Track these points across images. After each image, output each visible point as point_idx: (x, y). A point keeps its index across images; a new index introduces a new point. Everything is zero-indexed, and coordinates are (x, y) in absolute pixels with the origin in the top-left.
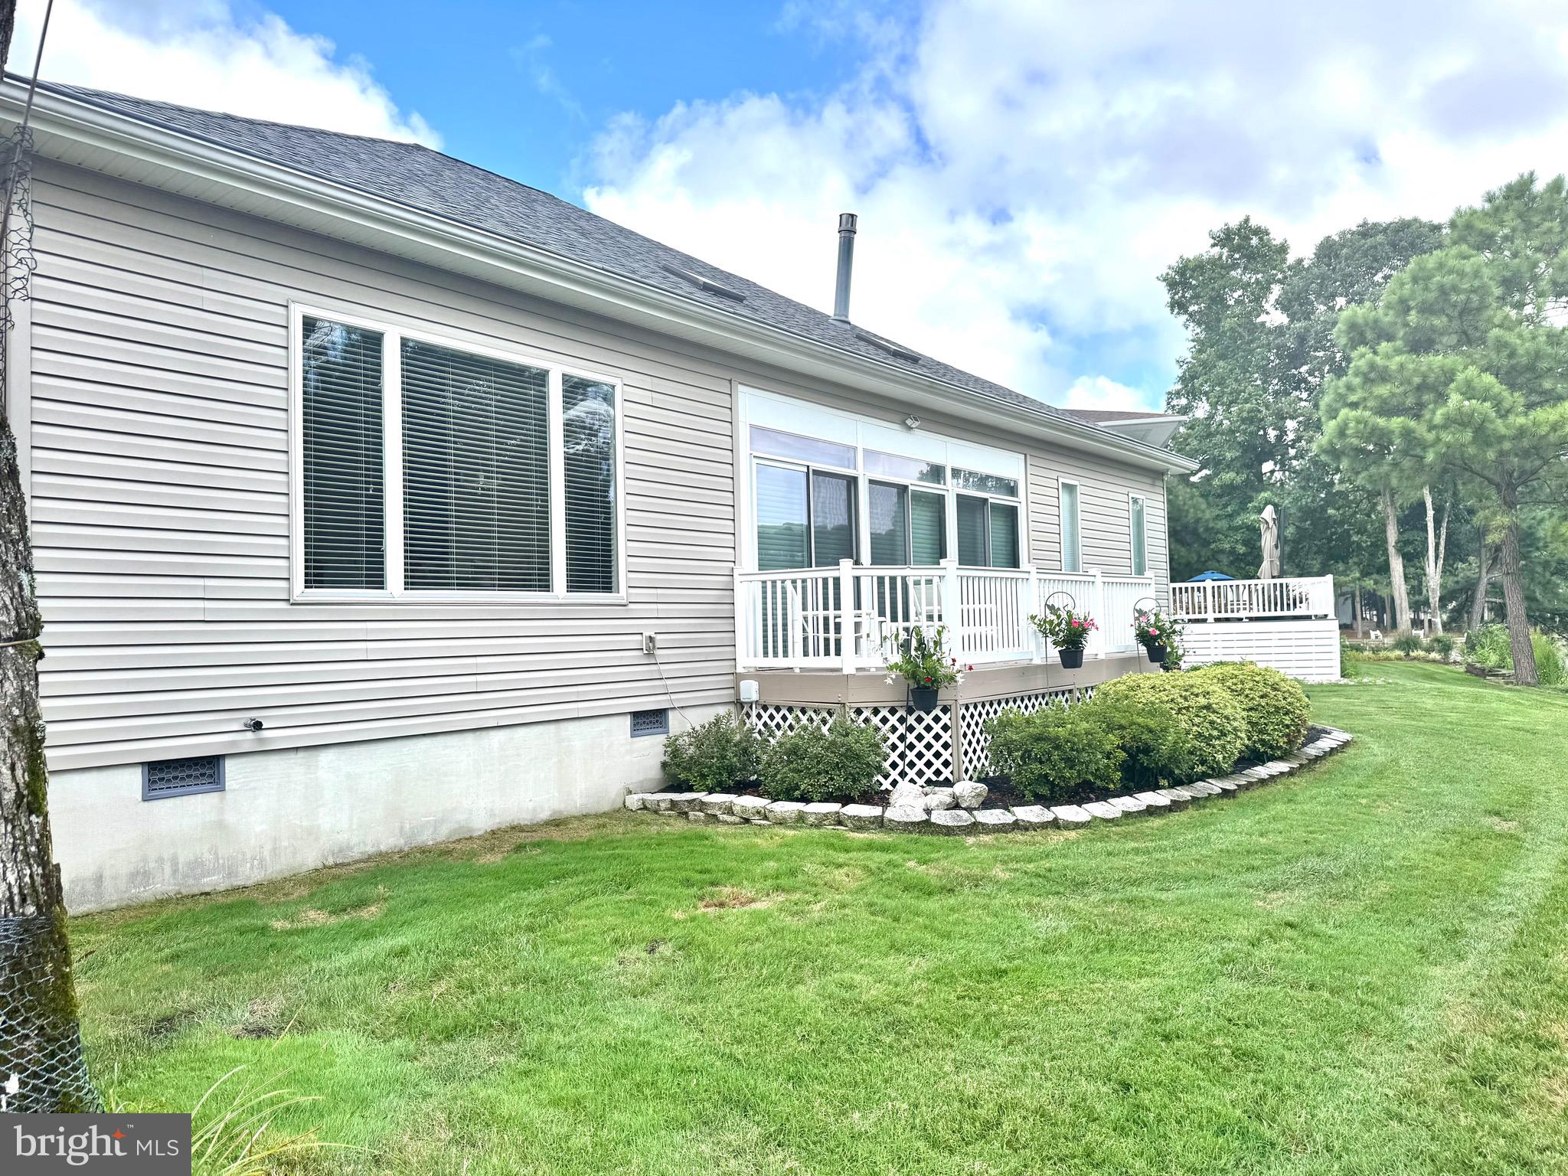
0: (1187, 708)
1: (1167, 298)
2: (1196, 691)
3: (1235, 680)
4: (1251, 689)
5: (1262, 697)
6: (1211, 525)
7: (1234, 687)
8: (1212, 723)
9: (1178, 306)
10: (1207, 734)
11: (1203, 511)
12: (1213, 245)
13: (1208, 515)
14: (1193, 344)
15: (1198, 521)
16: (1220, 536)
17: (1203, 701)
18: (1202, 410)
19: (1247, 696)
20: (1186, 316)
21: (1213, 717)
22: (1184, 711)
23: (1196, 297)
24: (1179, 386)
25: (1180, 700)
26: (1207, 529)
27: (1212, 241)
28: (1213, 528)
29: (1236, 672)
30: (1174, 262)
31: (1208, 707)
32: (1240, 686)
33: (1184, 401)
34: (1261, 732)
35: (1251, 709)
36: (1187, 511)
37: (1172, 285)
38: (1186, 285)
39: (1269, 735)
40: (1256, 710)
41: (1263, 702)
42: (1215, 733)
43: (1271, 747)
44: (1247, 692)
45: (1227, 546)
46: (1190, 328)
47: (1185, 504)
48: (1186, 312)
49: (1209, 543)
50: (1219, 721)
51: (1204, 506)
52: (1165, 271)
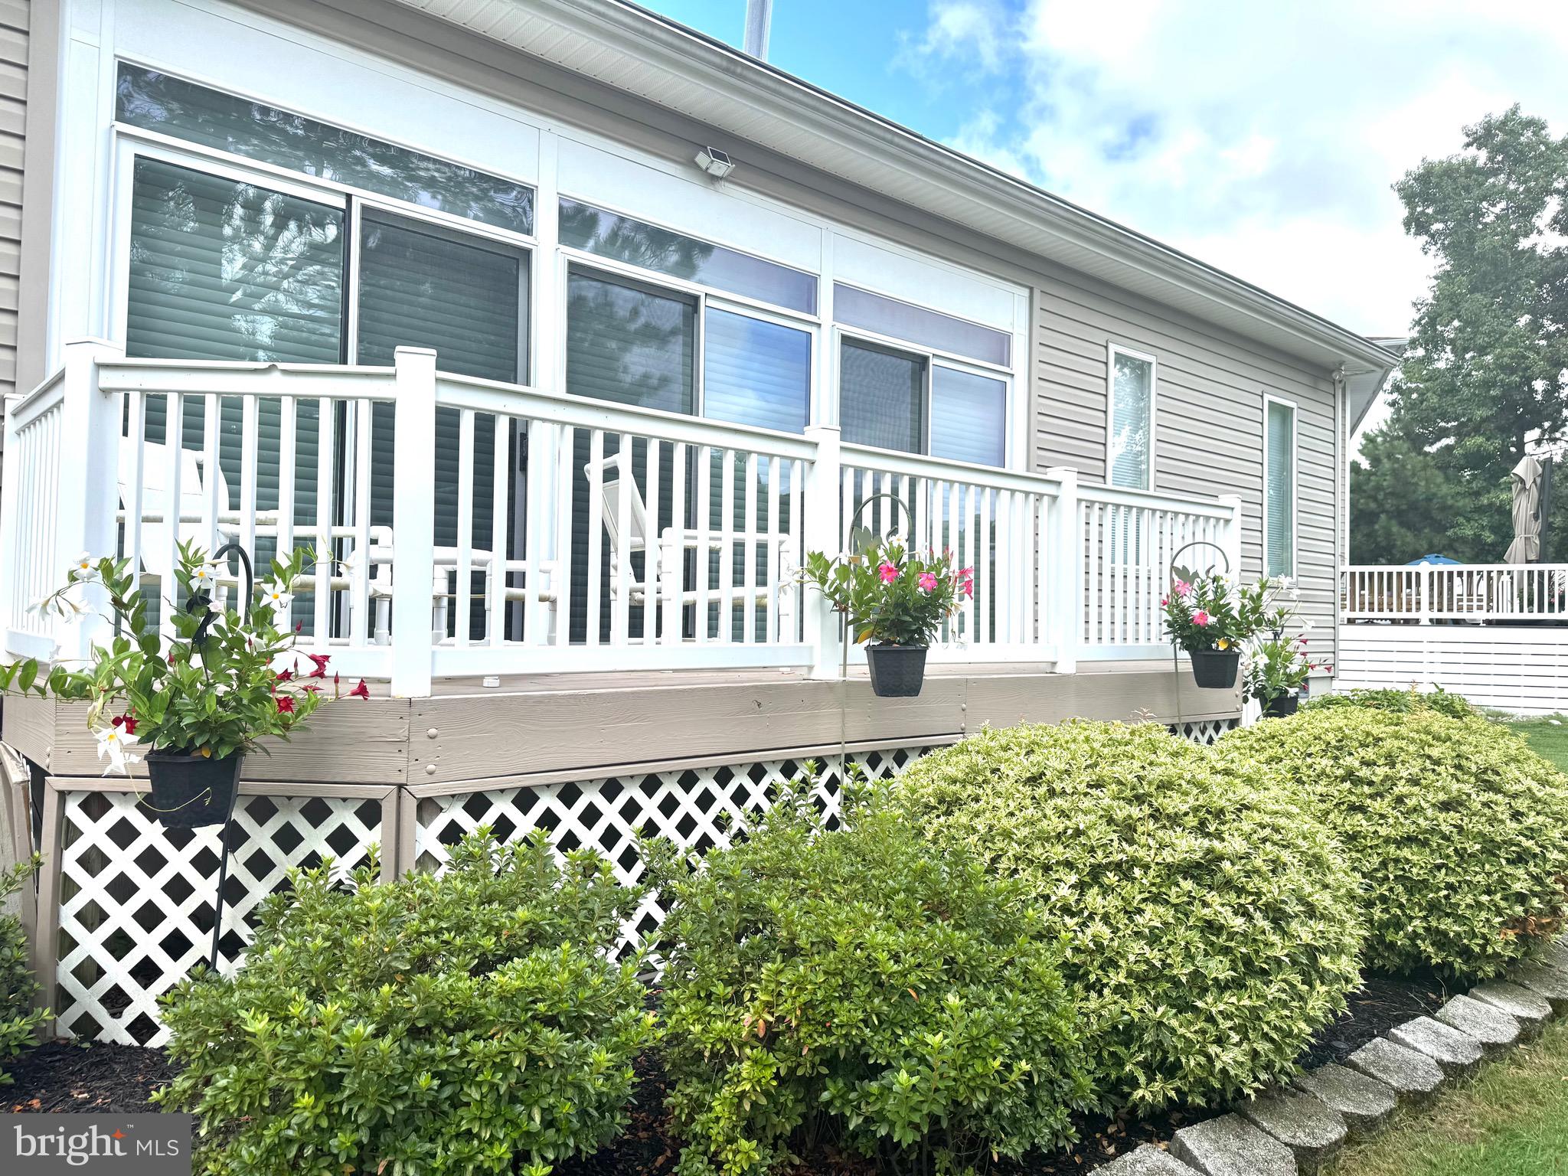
0: (1124, 869)
1: (1404, 212)
2: (1173, 803)
3: (1370, 754)
4: (1414, 782)
5: (1445, 807)
6: (1450, 502)
7: (1364, 772)
8: (1211, 927)
9: (1416, 224)
10: (1182, 972)
11: (1439, 486)
12: (1468, 145)
13: (1445, 489)
14: (1435, 282)
15: (1429, 500)
16: (1461, 520)
17: (1187, 845)
18: (1444, 360)
19: (1400, 800)
20: (1425, 238)
21: (1218, 907)
22: (1111, 878)
23: (1442, 212)
24: (1415, 334)
25: (1105, 833)
26: (1444, 508)
27: (1467, 140)
28: (1451, 507)
29: (1376, 731)
30: (1416, 166)
31: (1202, 870)
32: (1382, 771)
33: (1420, 352)
34: (1433, 907)
35: (1409, 840)
36: (1416, 484)
37: (1409, 196)
38: (1428, 200)
39: (1459, 919)
40: (1425, 844)
41: (1447, 821)
42: (1218, 968)
43: (1466, 953)
44: (1401, 789)
45: (1469, 532)
46: (1432, 253)
47: (1414, 475)
48: (1427, 232)
49: (1446, 529)
50: (1238, 923)
51: (1440, 479)
52: (1402, 178)
